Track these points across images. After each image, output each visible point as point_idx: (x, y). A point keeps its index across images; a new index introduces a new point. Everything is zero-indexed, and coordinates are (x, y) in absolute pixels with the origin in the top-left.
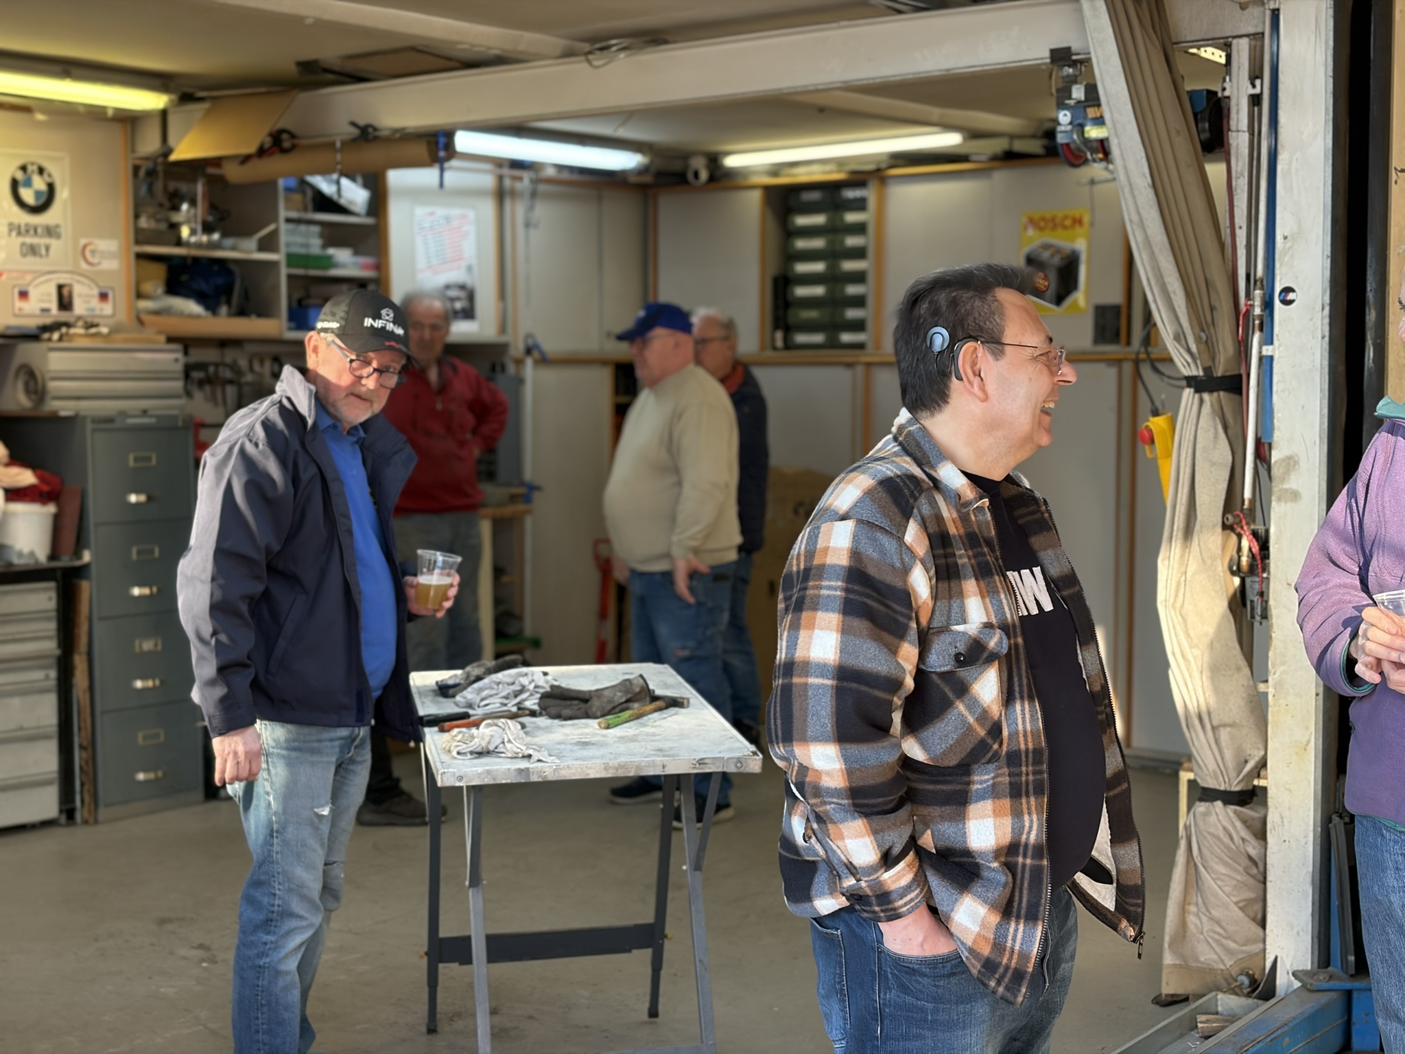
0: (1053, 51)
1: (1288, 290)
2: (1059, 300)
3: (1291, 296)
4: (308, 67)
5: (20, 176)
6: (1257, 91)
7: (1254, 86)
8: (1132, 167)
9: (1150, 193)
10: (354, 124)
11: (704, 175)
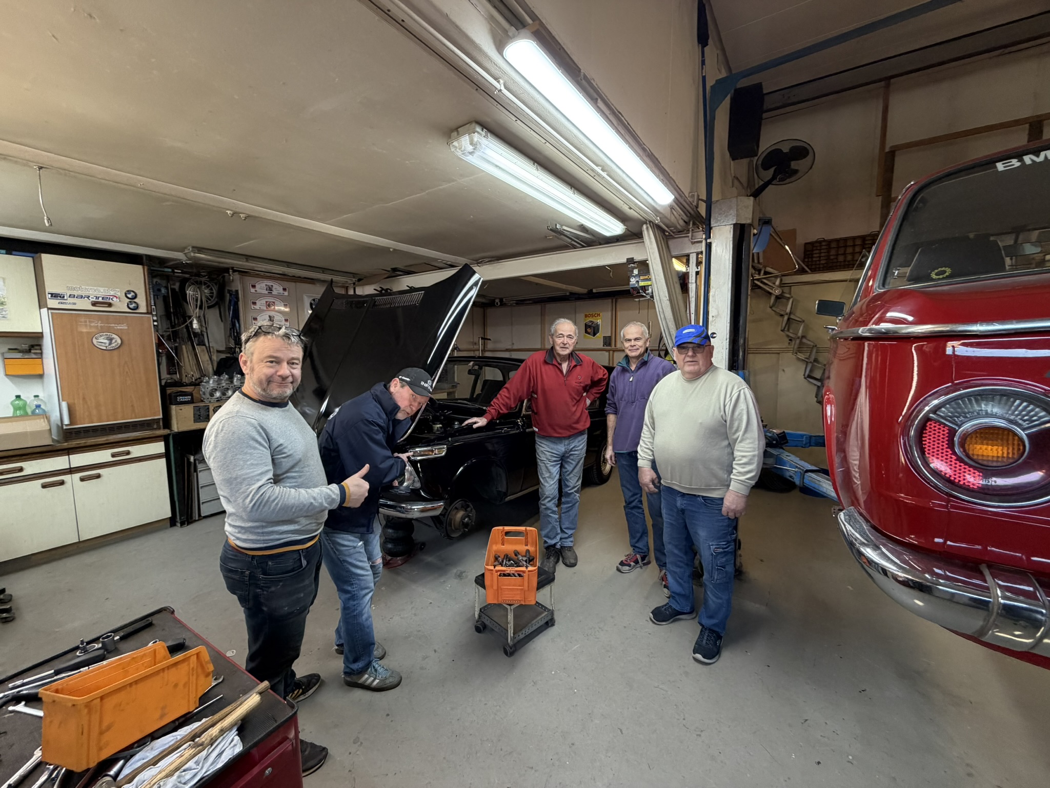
0: (627, 259)
1: (714, 333)
2: (594, 335)
3: (715, 335)
4: (394, 270)
5: (313, 302)
6: (699, 270)
7: (698, 268)
8: (661, 294)
9: (668, 303)
10: (408, 286)
11: (499, 304)
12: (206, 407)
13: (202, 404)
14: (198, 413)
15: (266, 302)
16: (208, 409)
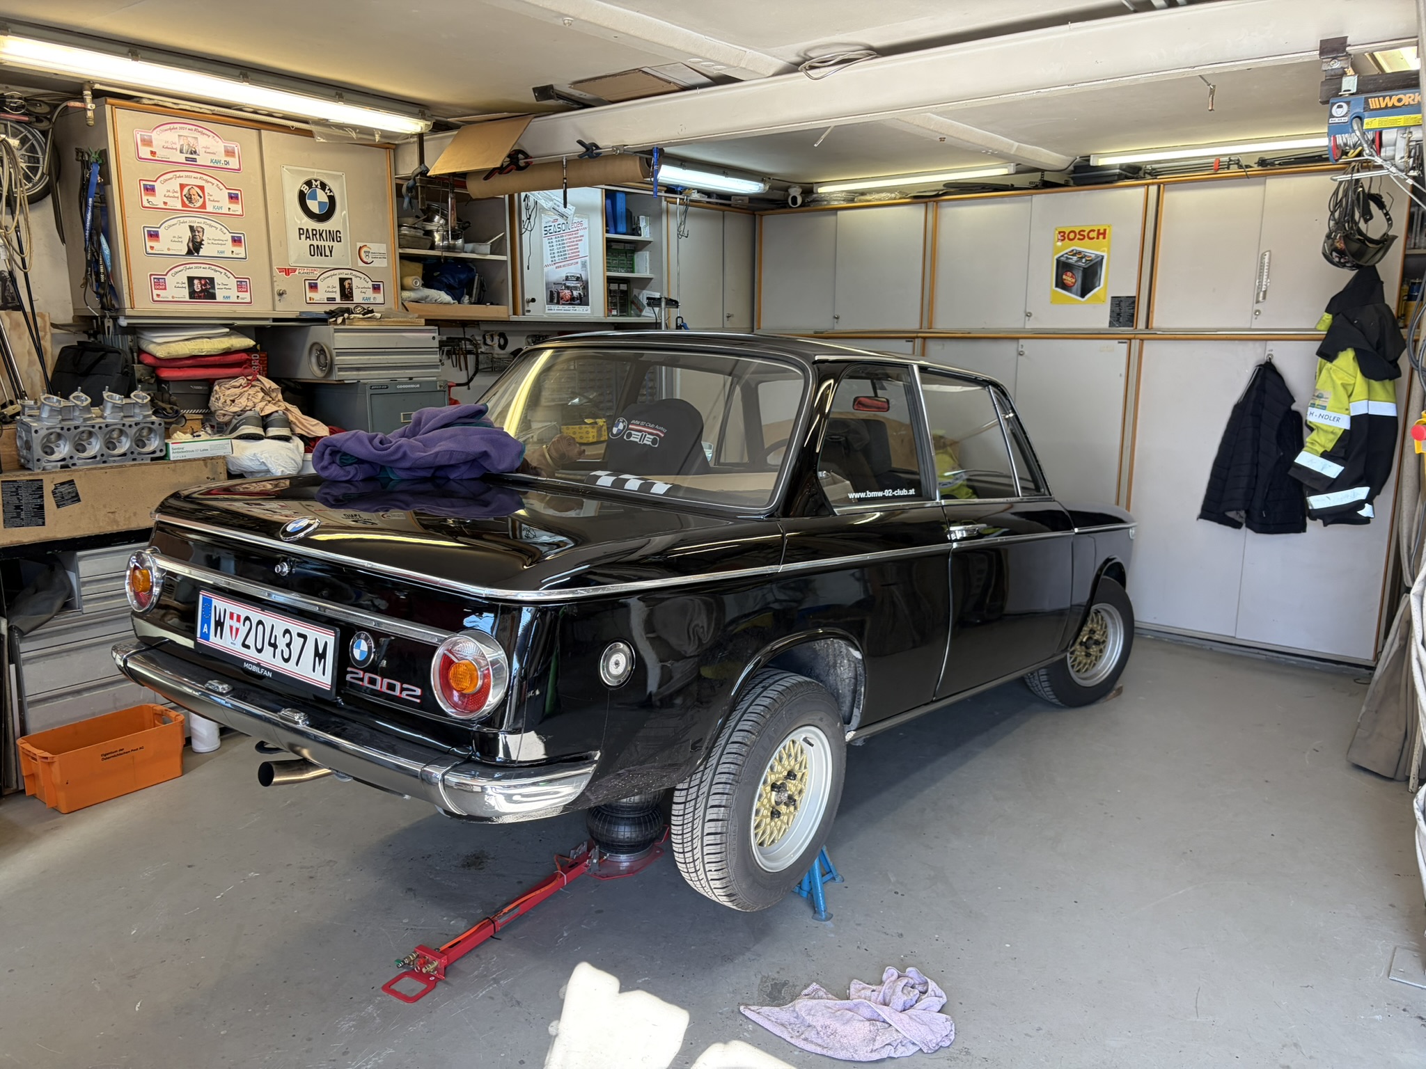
0: (1324, 42)
2: (1085, 291)
4: (544, 92)
5: (306, 189)
10: (580, 142)
11: (799, 201)
12: (36, 484)
13: (23, 476)
14: (14, 500)
15: (182, 186)
16: (41, 488)
